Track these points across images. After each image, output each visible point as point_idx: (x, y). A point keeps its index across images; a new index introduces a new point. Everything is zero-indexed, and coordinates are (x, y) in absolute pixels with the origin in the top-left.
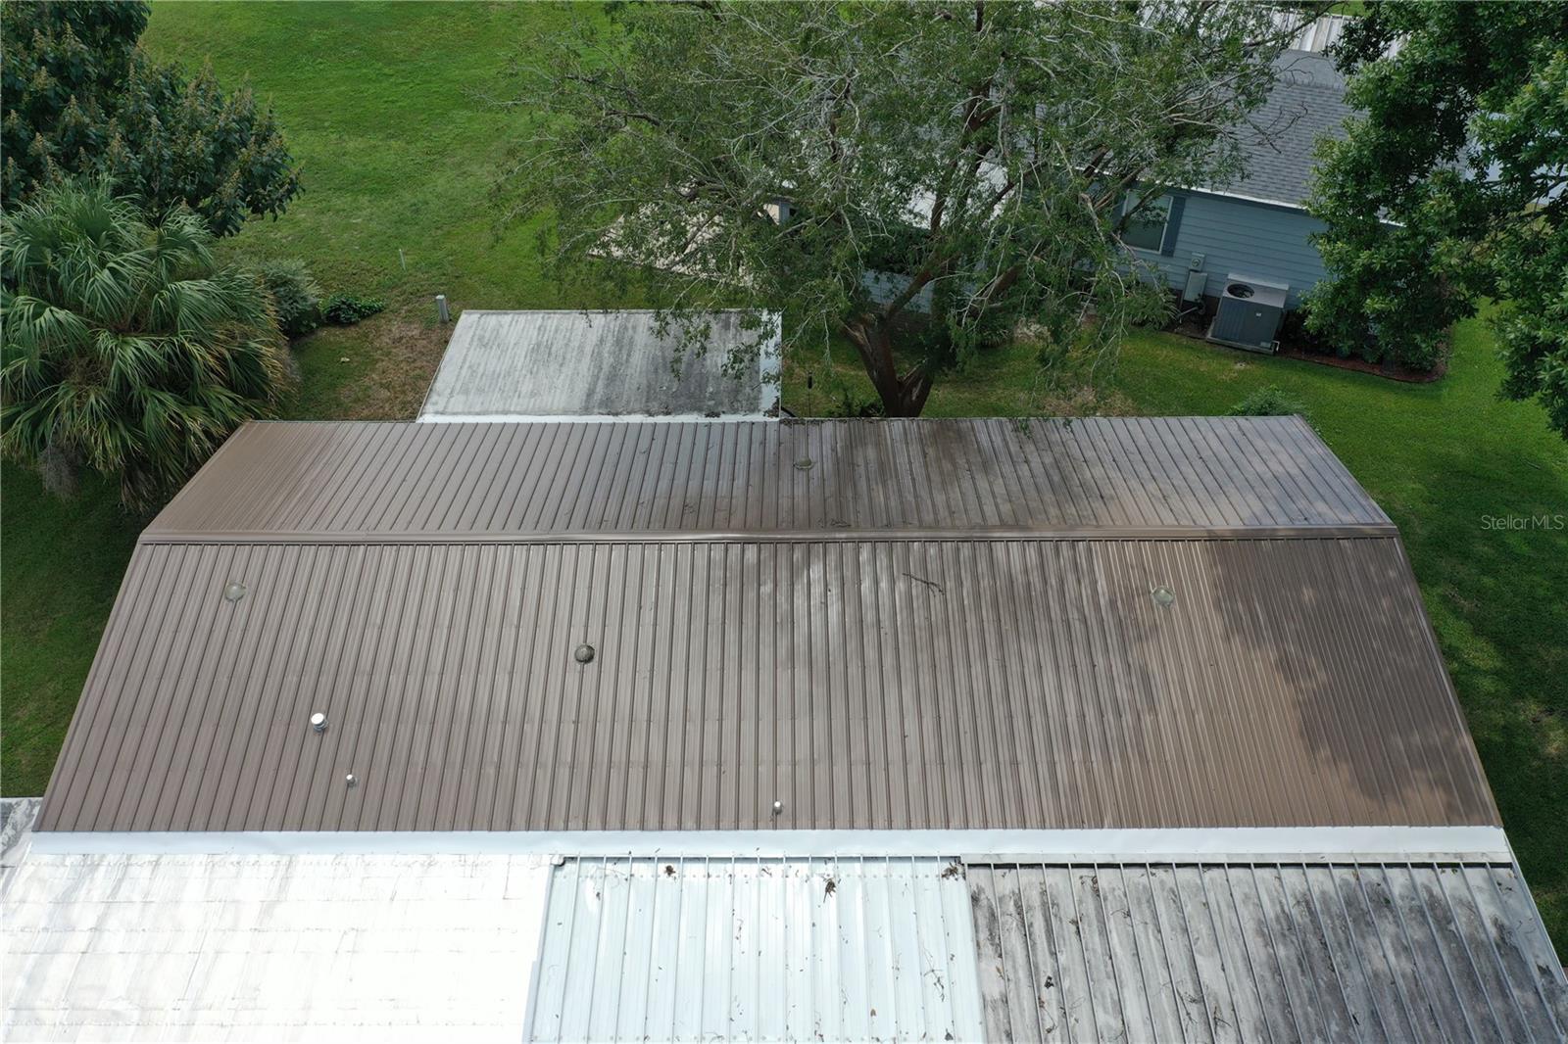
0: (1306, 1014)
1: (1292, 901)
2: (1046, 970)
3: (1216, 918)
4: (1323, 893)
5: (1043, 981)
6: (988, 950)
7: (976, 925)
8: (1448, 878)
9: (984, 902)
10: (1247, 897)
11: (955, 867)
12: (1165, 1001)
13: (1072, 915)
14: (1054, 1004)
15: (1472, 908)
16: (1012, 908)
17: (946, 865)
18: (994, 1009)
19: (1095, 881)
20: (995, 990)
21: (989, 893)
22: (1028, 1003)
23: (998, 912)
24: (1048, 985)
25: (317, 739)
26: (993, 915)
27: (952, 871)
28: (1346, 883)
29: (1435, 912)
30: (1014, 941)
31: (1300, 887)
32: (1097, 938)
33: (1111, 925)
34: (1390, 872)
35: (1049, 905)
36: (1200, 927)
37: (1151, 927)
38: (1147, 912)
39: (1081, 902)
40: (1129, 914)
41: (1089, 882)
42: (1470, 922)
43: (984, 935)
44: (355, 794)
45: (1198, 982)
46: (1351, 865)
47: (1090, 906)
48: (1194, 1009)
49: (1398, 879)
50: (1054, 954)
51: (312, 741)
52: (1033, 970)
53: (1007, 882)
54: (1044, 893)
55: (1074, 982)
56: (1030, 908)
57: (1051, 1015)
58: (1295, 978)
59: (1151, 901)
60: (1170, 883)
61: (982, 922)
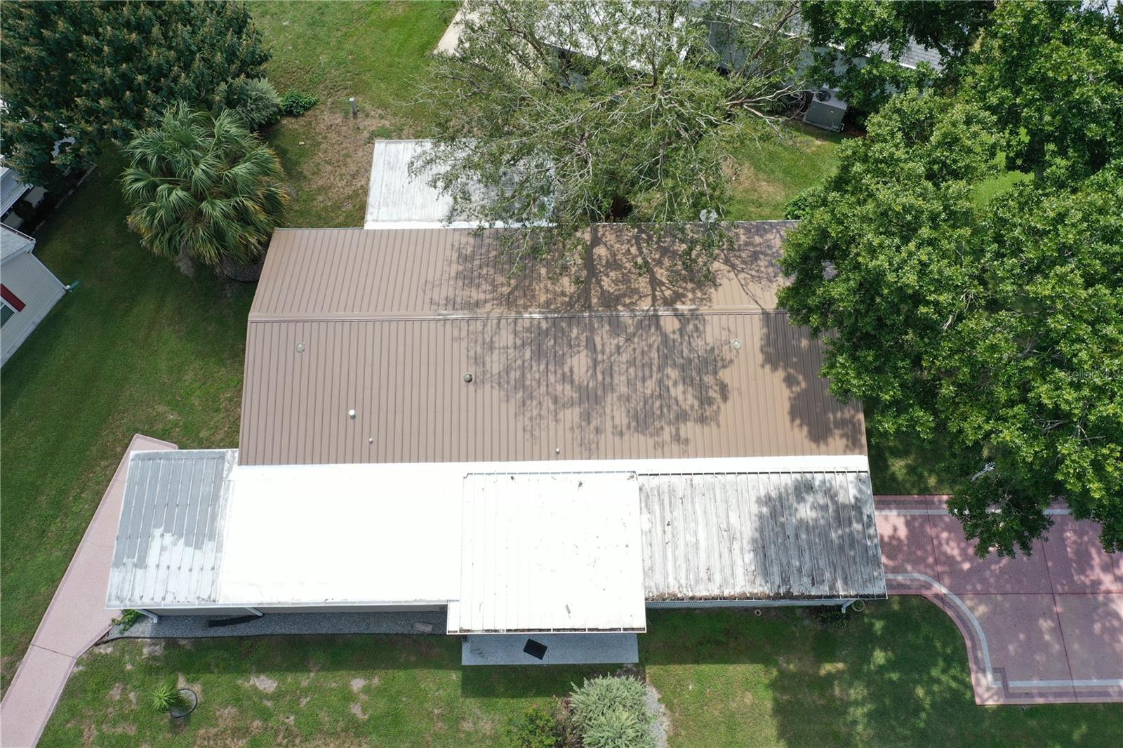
0: (769, 535)
1: (772, 488)
2: (668, 519)
3: (740, 496)
4: (786, 484)
5: (666, 523)
6: (645, 510)
7: (640, 501)
8: (840, 477)
9: (644, 490)
10: (754, 486)
11: (633, 475)
12: (714, 530)
13: (681, 495)
14: (670, 533)
15: (847, 491)
16: (656, 493)
17: (630, 474)
18: (646, 535)
19: (691, 481)
20: (647, 526)
21: (647, 486)
22: (660, 532)
23: (650, 495)
24: (668, 525)
25: (352, 421)
26: (648, 496)
27: (632, 477)
28: (797, 480)
29: (830, 492)
30: (657, 507)
31: (778, 482)
32: (690, 505)
33: (697, 499)
34: (815, 475)
35: (672, 491)
36: (733, 500)
37: (713, 500)
38: (712, 494)
39: (685, 489)
40: (704, 495)
41: (689, 481)
42: (844, 496)
43: (643, 505)
44: (374, 446)
45: (728, 523)
46: (800, 473)
47: (688, 492)
48: (725, 534)
49: (819, 477)
50: (671, 512)
51: (350, 422)
52: (663, 518)
53: (655, 481)
54: (669, 486)
55: (679, 524)
56: (663, 493)
57: (669, 536)
58: (768, 521)
59: (714, 489)
60: (723, 481)
61: (643, 499)
